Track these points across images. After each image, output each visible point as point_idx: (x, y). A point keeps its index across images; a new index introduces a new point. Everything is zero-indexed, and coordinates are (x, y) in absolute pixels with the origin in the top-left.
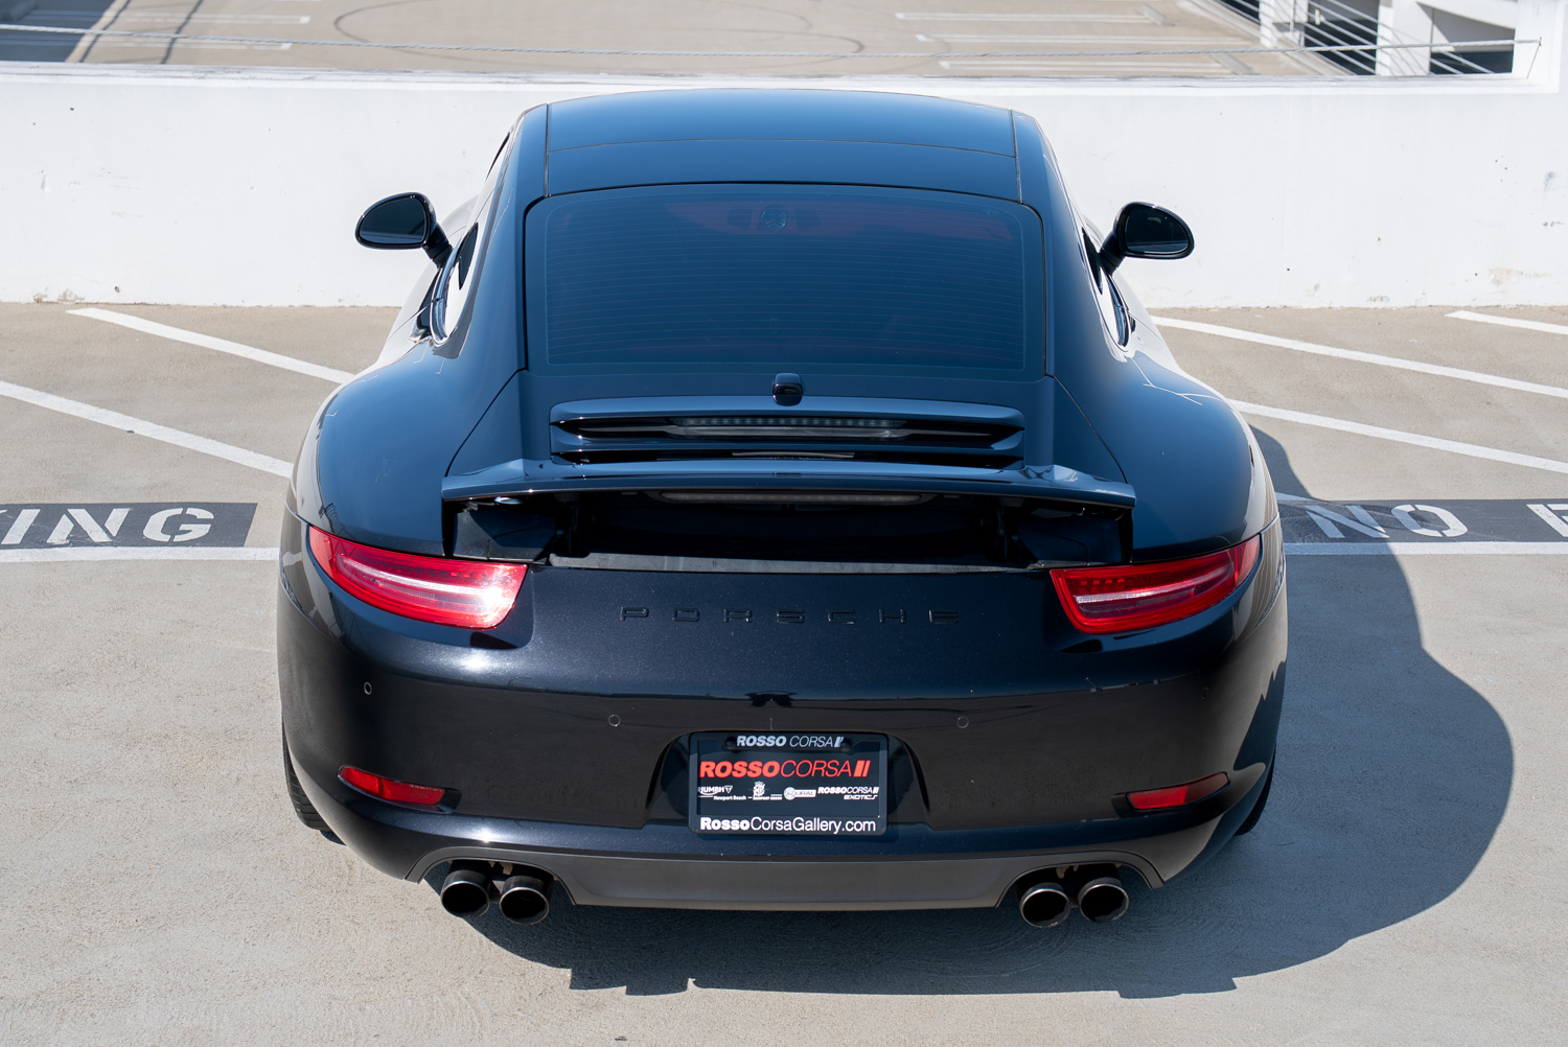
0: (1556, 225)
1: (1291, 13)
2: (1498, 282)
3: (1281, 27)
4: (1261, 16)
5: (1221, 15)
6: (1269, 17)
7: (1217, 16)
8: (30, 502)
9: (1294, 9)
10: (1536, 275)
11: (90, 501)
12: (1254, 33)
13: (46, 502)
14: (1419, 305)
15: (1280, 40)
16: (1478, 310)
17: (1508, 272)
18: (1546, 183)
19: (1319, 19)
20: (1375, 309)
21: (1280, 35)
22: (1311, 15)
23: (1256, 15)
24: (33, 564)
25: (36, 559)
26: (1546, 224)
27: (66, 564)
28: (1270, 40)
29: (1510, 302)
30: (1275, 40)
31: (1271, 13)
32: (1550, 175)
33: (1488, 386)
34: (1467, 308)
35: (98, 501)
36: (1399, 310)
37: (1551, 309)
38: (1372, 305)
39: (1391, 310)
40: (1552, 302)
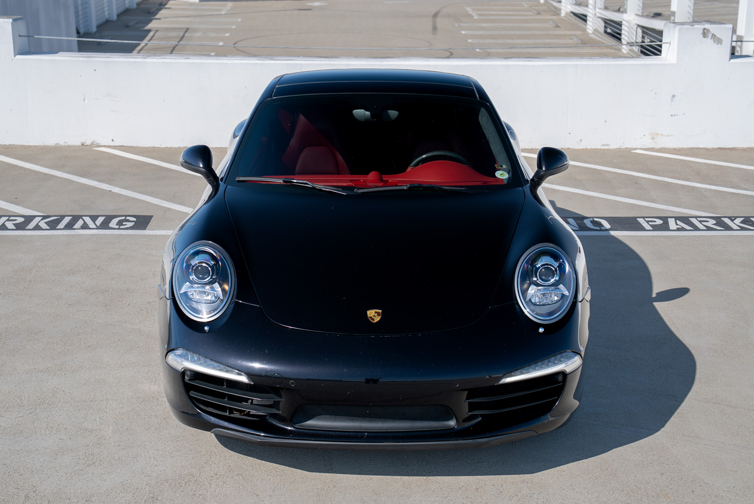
0: (676, 116)
1: (635, 38)
2: (653, 139)
3: (630, 44)
4: (622, 40)
5: (606, 39)
6: (625, 40)
7: (605, 40)
8: (69, 214)
9: (636, 36)
10: (668, 136)
11: (91, 214)
12: (620, 47)
13: (75, 214)
14: (622, 147)
15: (630, 50)
16: (645, 149)
17: (657, 134)
18: (672, 99)
19: (647, 41)
20: (604, 149)
21: (630, 48)
22: (643, 40)
23: (620, 39)
24: (66, 235)
25: (68, 233)
26: (672, 116)
27: (79, 235)
28: (626, 50)
29: (658, 146)
30: (628, 50)
31: (626, 39)
32: (674, 96)
33: (638, 177)
34: (641, 149)
35: (94, 214)
36: (613, 149)
37: (674, 149)
38: (603, 147)
39: (610, 149)
40: (675, 147)
